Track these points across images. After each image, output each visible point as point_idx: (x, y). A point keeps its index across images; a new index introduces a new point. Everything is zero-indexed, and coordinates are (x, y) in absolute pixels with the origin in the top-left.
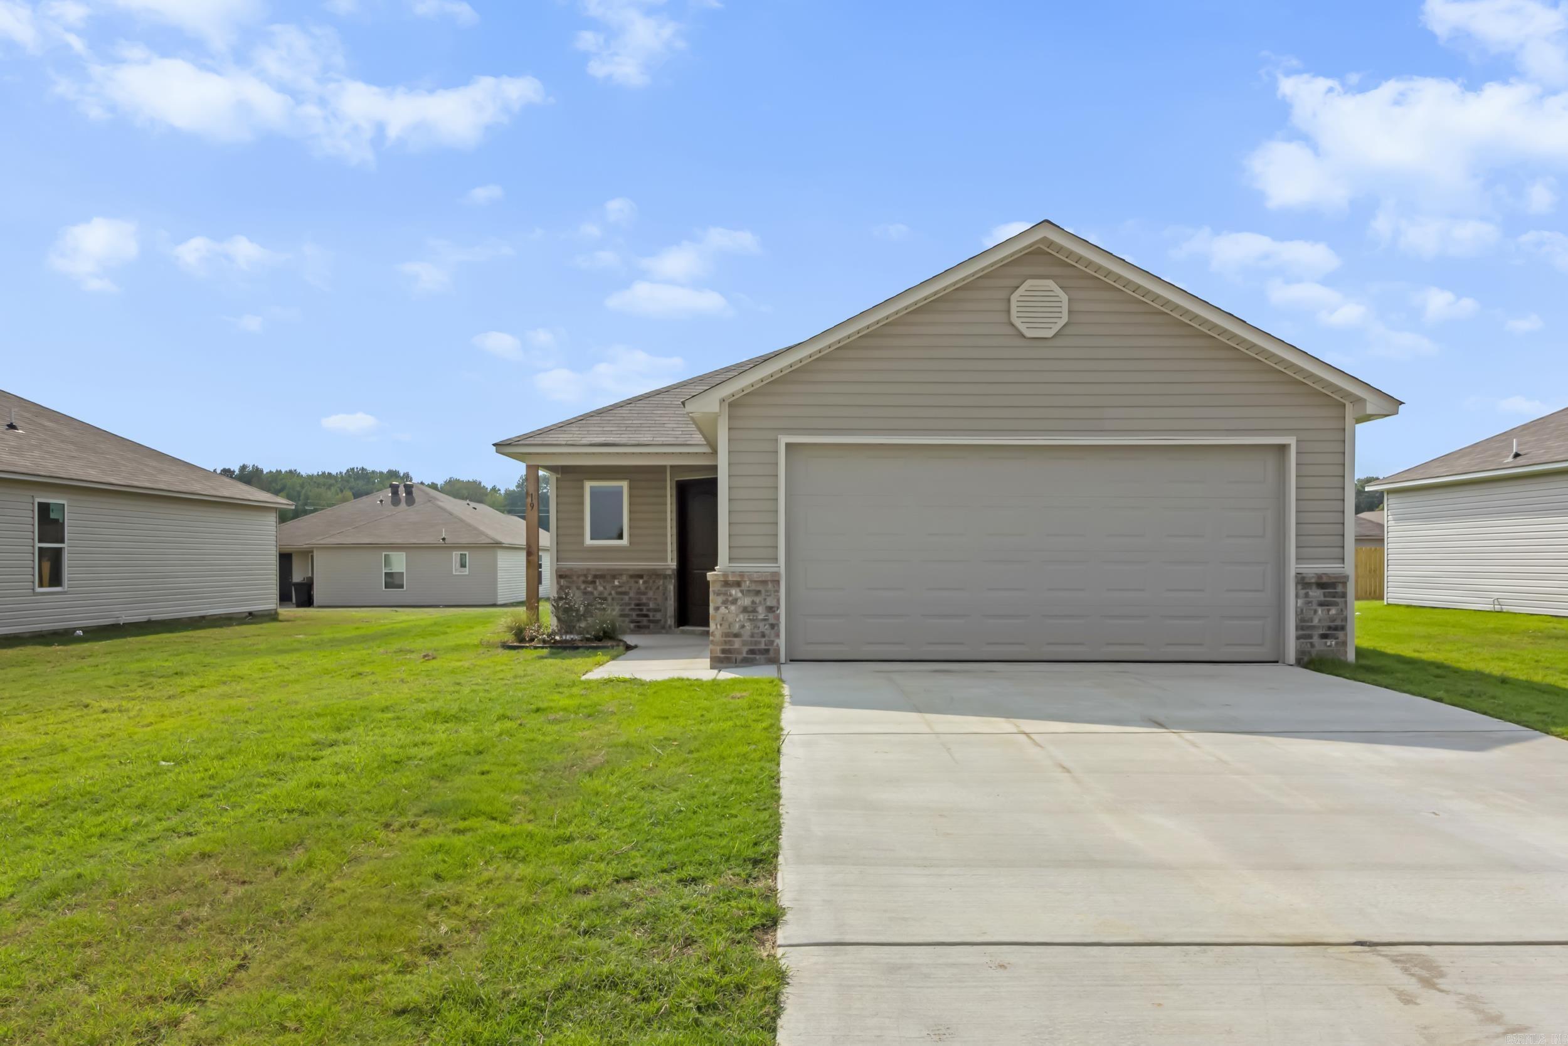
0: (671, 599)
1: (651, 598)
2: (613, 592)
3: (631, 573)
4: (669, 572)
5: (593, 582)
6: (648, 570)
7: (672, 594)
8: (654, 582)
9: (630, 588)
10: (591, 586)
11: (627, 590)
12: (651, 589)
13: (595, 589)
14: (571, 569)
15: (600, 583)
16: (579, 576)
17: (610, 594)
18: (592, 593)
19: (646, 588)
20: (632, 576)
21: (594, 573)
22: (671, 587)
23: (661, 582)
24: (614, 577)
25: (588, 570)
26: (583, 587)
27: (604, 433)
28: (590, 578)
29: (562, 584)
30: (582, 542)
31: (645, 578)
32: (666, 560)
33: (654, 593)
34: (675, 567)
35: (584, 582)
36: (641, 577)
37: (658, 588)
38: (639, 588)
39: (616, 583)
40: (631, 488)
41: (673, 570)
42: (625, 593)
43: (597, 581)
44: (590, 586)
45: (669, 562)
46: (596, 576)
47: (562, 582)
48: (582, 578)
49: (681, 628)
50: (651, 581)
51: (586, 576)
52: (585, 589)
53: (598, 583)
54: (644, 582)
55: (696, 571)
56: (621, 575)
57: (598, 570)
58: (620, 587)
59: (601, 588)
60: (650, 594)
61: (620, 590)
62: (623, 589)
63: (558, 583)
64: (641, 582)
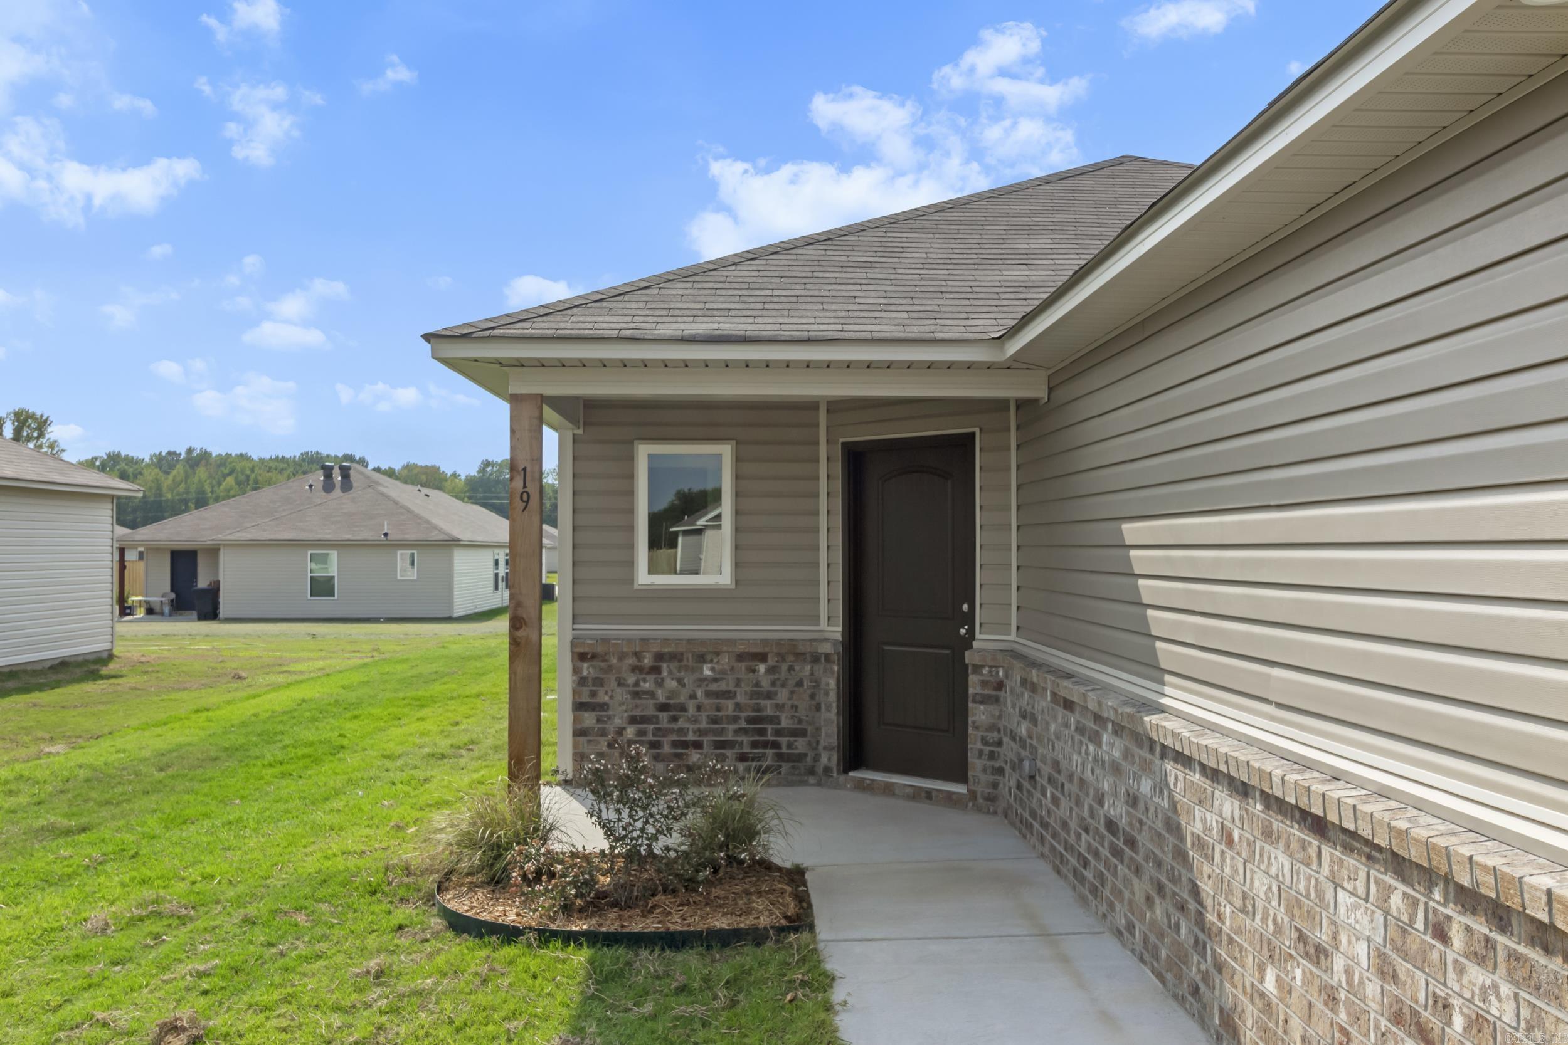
0: (828, 709)
1: (783, 705)
2: (699, 693)
3: (741, 648)
4: (827, 648)
5: (655, 670)
6: (779, 642)
7: (833, 697)
8: (791, 669)
9: (738, 682)
10: (651, 678)
11: (732, 688)
12: (783, 686)
13: (660, 684)
14: (605, 640)
15: (670, 672)
16: (622, 657)
17: (693, 696)
18: (652, 694)
19: (773, 684)
20: (740, 657)
21: (655, 649)
22: (831, 682)
23: (808, 668)
24: (702, 659)
25: (644, 640)
26: (631, 680)
27: (709, 313)
28: (647, 661)
29: (585, 673)
30: (631, 581)
31: (771, 662)
32: (815, 619)
33: (792, 692)
34: (839, 637)
35: (635, 669)
36: (762, 657)
37: (800, 684)
38: (757, 684)
39: (707, 672)
40: (738, 459)
41: (835, 643)
42: (728, 695)
43: (664, 666)
44: (648, 677)
45: (824, 625)
46: (659, 657)
47: (586, 669)
48: (631, 661)
49: (851, 774)
50: (784, 667)
51: (637, 655)
52: (637, 684)
53: (665, 673)
54: (771, 670)
55: (886, 648)
56: (718, 654)
57: (666, 641)
58: (715, 680)
59: (672, 684)
60: (783, 695)
61: (714, 687)
62: (722, 686)
63: (576, 671)
64: (762, 668)
